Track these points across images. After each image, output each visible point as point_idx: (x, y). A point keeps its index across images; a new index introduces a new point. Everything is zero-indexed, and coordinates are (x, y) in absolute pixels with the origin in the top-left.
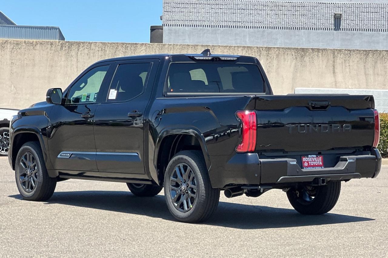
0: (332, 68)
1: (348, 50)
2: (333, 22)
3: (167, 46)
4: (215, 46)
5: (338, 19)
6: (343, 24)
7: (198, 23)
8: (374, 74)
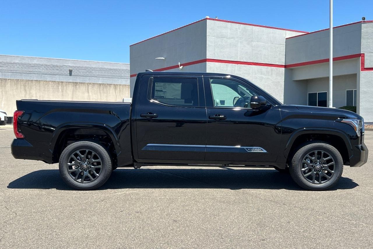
0: (87, 90)
1: (93, 83)
2: (69, 73)
3: (20, 80)
4: (40, 81)
5: (71, 72)
6: (73, 74)
7: (14, 72)
8: (103, 93)
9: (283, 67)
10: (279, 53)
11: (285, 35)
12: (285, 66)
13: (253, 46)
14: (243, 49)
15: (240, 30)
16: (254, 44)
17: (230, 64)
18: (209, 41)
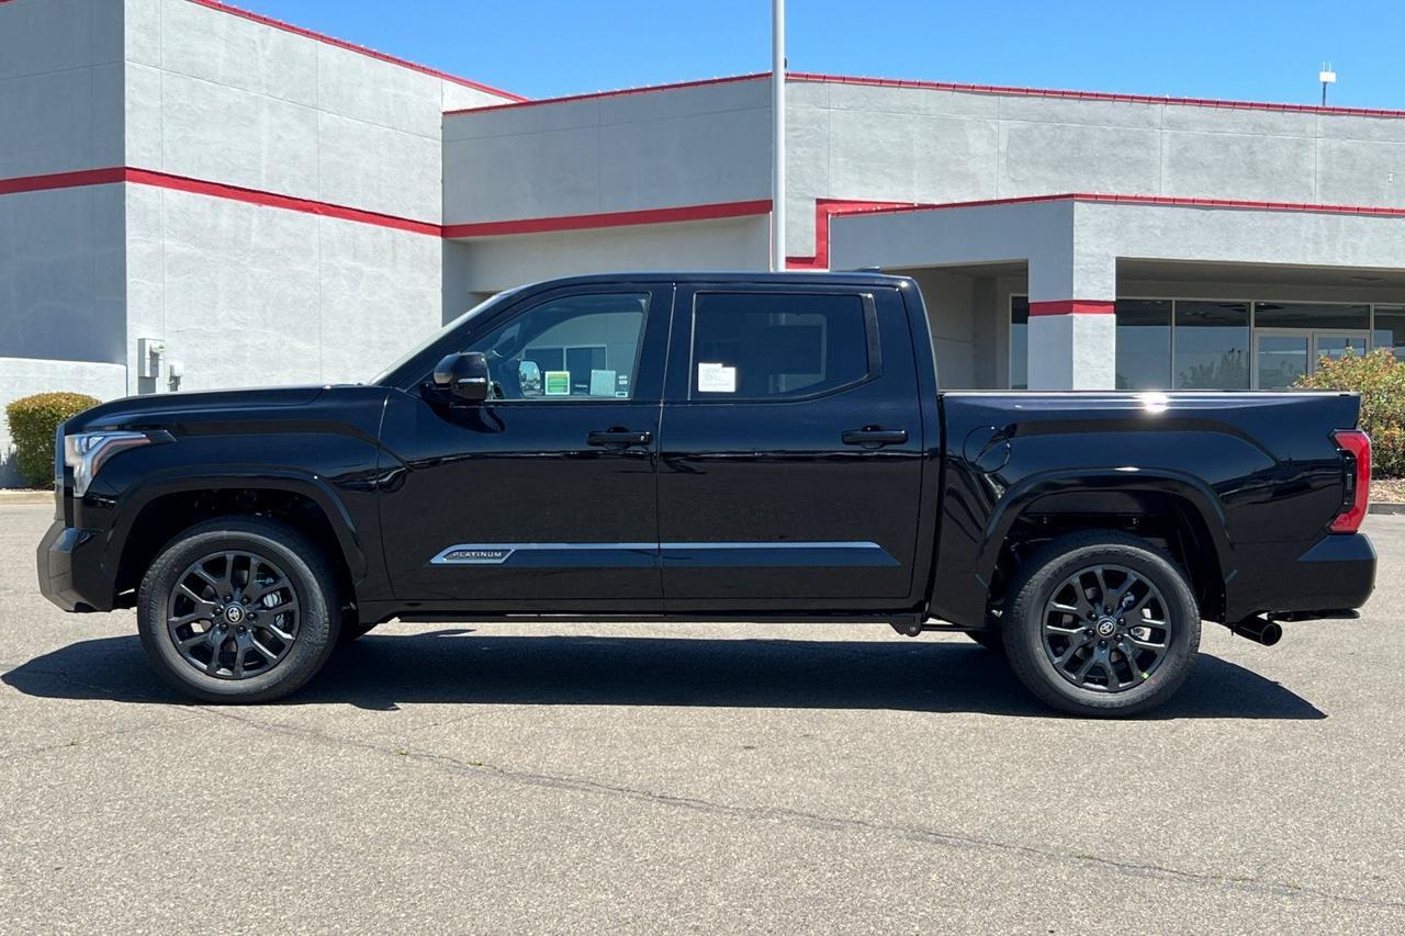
9: (435, 234)
10: (419, 171)
11: (439, 98)
12: (444, 231)
13: (320, 129)
14: (279, 138)
15: (267, 53)
16: (325, 119)
17: (230, 200)
18: (135, 85)
